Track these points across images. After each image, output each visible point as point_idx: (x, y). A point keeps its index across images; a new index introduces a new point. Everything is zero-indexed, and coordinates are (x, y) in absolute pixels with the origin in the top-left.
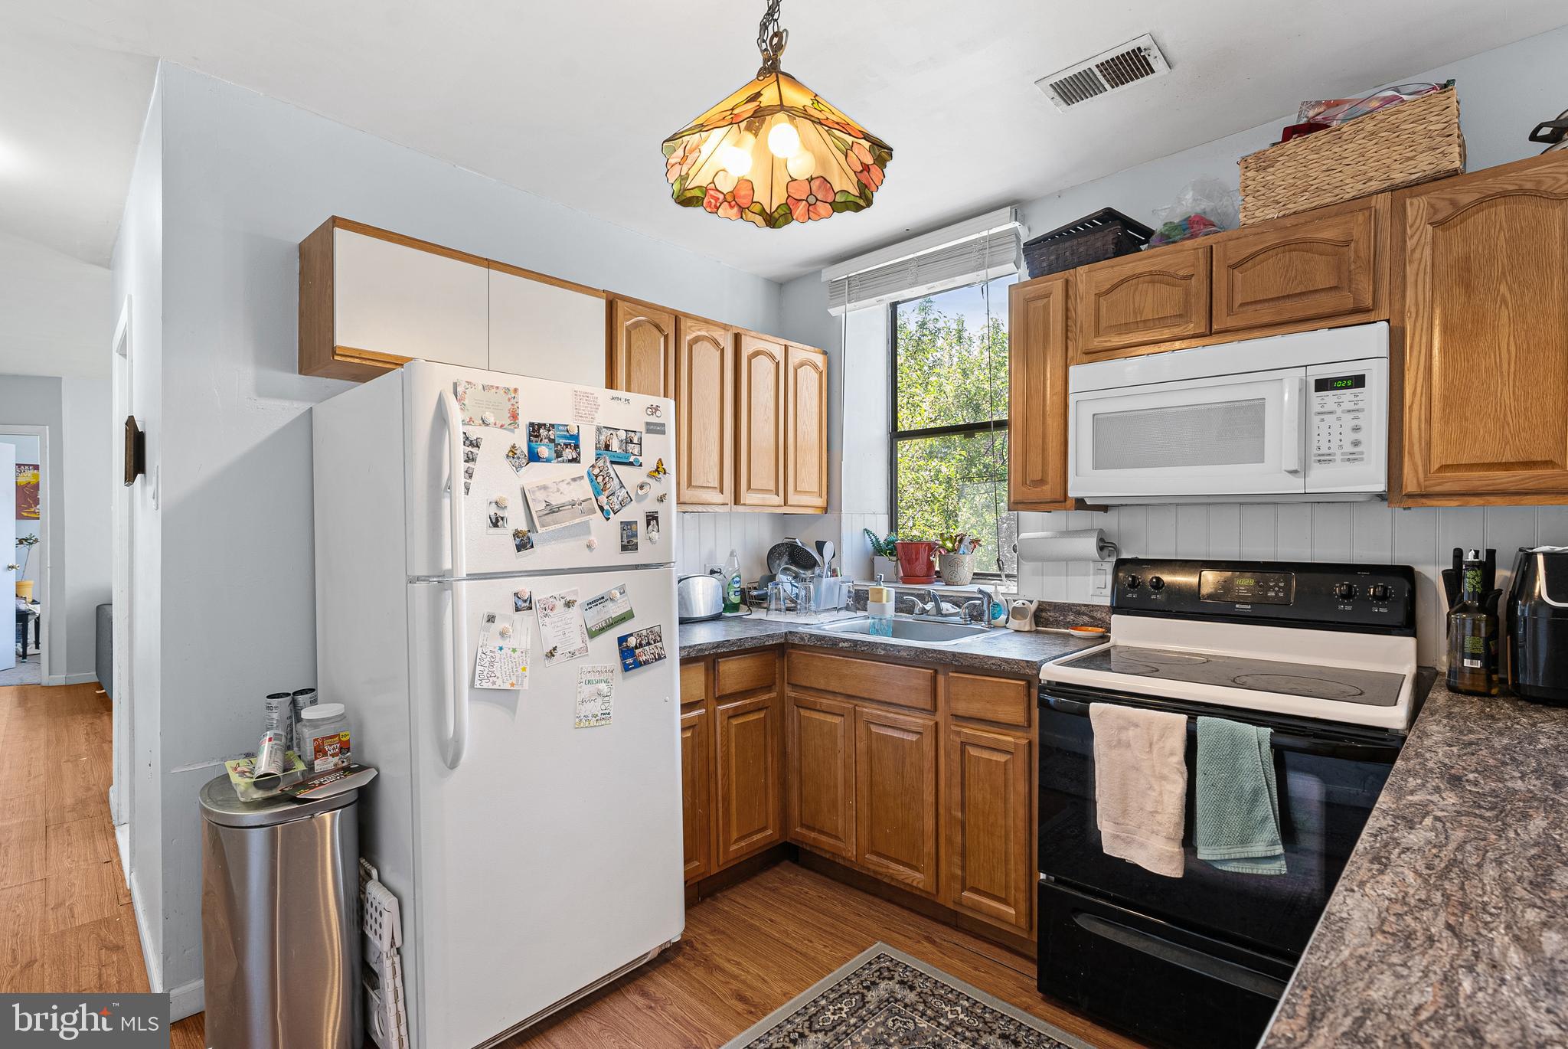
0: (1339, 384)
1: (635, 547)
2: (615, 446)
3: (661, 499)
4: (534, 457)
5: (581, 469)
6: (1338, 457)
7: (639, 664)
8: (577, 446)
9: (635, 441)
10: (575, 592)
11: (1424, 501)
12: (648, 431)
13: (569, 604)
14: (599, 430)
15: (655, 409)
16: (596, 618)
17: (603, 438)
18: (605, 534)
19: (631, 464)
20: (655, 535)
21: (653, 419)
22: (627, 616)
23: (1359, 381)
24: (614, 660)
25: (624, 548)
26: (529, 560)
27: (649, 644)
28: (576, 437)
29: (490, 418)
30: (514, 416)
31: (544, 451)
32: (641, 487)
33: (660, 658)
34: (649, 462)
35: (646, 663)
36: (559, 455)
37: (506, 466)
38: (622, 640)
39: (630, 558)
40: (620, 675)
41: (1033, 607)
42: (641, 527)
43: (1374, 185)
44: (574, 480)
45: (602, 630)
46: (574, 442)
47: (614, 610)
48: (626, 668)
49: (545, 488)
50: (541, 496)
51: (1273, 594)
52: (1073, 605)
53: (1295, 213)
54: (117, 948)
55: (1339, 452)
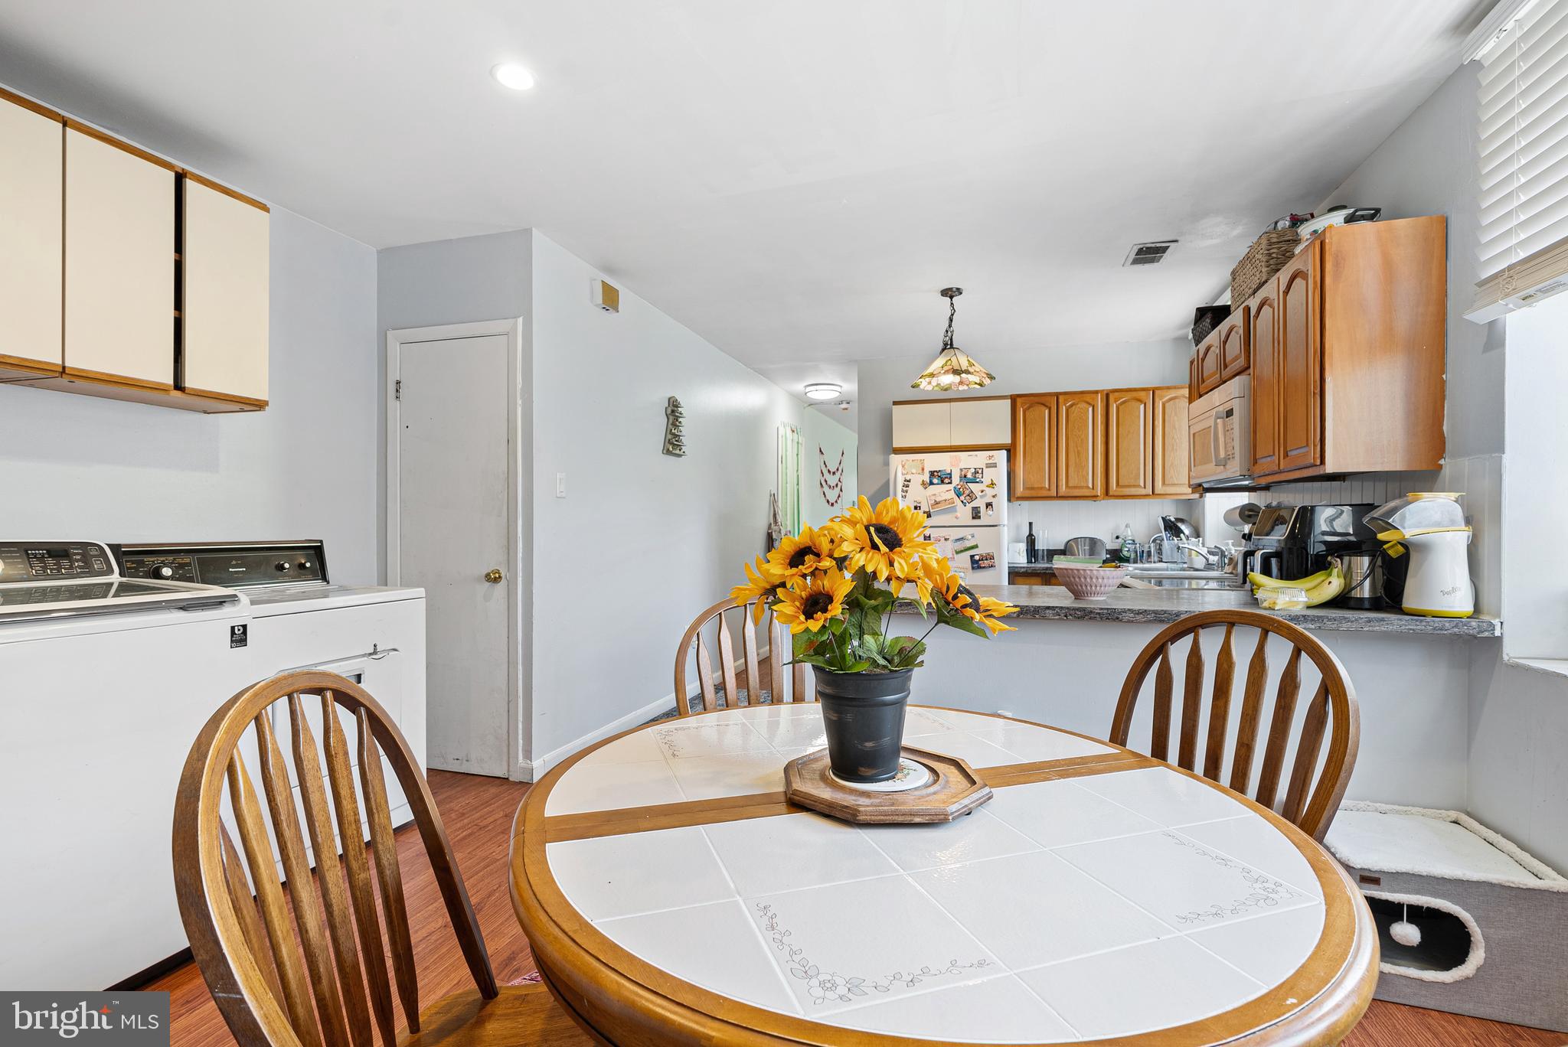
1: (979, 518)
2: (969, 476)
3: (994, 497)
4: (931, 483)
5: (951, 487)
7: (980, 567)
8: (951, 477)
9: (980, 472)
10: (950, 535)
12: (987, 467)
13: (946, 539)
14: (961, 470)
15: (990, 457)
16: (960, 546)
17: (963, 473)
18: (964, 513)
19: (977, 482)
20: (990, 512)
21: (991, 461)
22: (976, 547)
24: (969, 564)
25: (973, 518)
26: (929, 522)
27: (987, 560)
28: (950, 474)
29: (914, 471)
30: (923, 469)
31: (935, 481)
32: (982, 492)
33: (992, 566)
34: (987, 480)
35: (984, 567)
36: (942, 482)
37: (921, 488)
38: (972, 557)
39: (976, 522)
40: (971, 571)
42: (983, 509)
44: (948, 491)
45: (962, 551)
46: (950, 476)
47: (969, 544)
48: (973, 568)
49: (935, 495)
50: (933, 498)
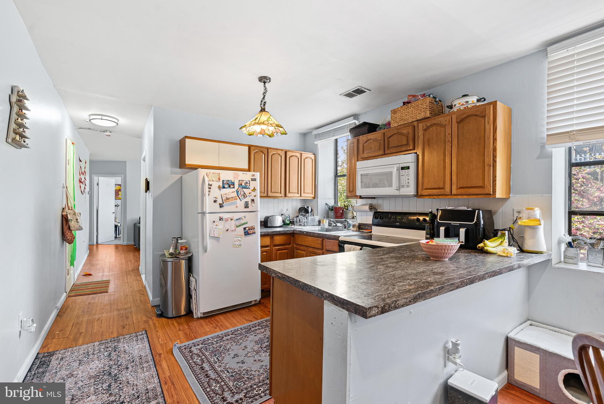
0: (405, 168)
1: (248, 207)
2: (243, 184)
3: (255, 196)
4: (224, 187)
5: (234, 190)
6: (405, 186)
7: (248, 234)
8: (234, 185)
9: (248, 183)
10: (233, 217)
11: (423, 197)
12: (252, 180)
13: (231, 220)
14: (239, 181)
15: (253, 175)
16: (238, 223)
17: (240, 183)
18: (240, 204)
19: (247, 188)
20: (253, 204)
21: (253, 178)
22: (246, 223)
23: (408, 168)
24: (242, 233)
25: (245, 207)
26: (222, 210)
27: (251, 230)
28: (234, 183)
29: (214, 180)
30: (219, 179)
31: (226, 186)
32: (250, 193)
33: (254, 233)
34: (252, 188)
35: (251, 234)
36: (229, 187)
37: (218, 189)
38: (245, 229)
39: (247, 210)
40: (244, 236)
41: (357, 224)
42: (250, 203)
43: (414, 120)
44: (233, 192)
45: (240, 226)
46: (233, 184)
47: (242, 222)
48: (245, 235)
49: (226, 194)
50: (225, 196)
51: (404, 220)
52: (367, 224)
53: (400, 125)
54: (143, 294)
55: (405, 185)
